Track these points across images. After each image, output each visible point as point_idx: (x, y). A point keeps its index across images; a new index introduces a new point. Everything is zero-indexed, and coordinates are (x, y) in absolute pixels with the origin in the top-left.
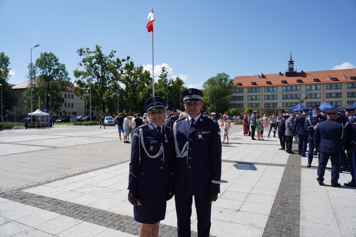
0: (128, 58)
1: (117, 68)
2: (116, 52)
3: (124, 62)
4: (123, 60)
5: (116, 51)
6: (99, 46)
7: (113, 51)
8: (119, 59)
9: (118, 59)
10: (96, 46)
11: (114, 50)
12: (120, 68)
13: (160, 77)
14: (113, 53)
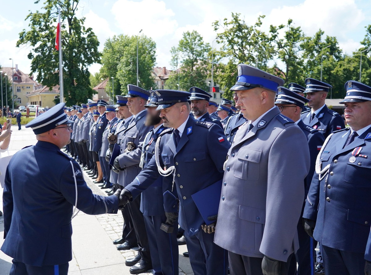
0: (290, 22)
1: (271, 40)
2: (265, 17)
3: (282, 29)
4: (281, 27)
5: (265, 15)
6: (238, 14)
7: (260, 16)
8: (274, 26)
9: (271, 26)
10: (232, 14)
11: (262, 16)
12: (277, 39)
13: (364, 44)
14: (261, 19)
